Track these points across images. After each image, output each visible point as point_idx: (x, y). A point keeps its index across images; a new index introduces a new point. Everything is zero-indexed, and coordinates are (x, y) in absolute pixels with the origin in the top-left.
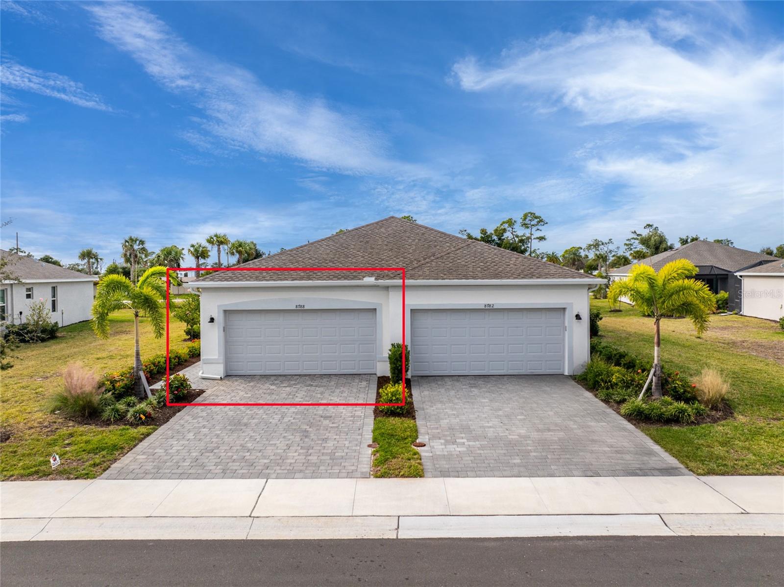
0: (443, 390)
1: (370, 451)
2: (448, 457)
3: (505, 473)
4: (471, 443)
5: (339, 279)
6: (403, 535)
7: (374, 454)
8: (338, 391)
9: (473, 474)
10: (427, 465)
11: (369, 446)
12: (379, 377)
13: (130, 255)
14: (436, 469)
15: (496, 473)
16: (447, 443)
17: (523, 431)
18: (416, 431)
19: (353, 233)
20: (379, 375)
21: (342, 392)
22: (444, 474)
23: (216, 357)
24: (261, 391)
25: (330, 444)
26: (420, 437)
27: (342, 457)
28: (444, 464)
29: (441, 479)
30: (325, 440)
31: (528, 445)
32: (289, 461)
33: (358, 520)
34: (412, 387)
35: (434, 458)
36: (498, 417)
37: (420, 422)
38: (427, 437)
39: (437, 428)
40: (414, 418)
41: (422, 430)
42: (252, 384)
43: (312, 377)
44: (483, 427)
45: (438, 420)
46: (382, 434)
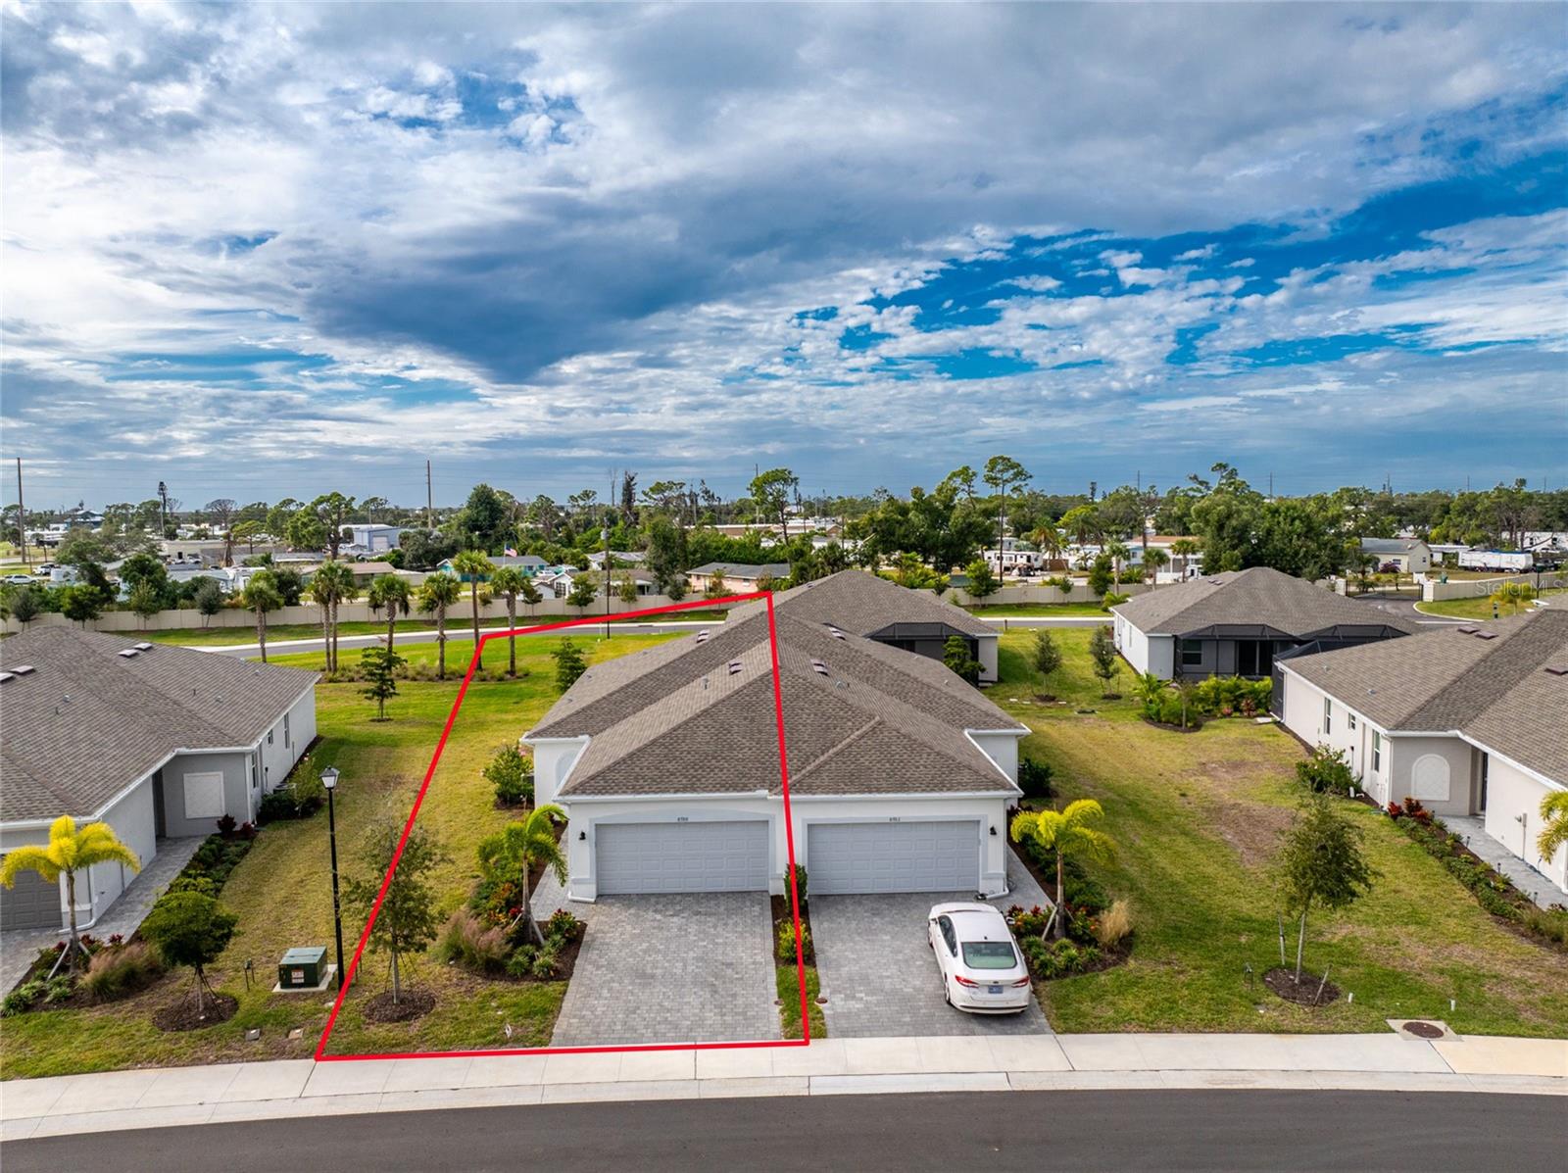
0: (843, 921)
1: (778, 1008)
2: (847, 1015)
3: (896, 1033)
4: (869, 998)
5: (727, 790)
6: (814, 1092)
7: (782, 1012)
8: (731, 922)
9: (868, 1034)
10: (829, 1023)
11: (776, 1003)
12: (772, 897)
13: (329, 595)
14: (837, 1029)
15: (888, 1032)
16: (848, 998)
17: (918, 983)
18: (818, 984)
19: (734, 701)
20: (772, 893)
21: (736, 924)
22: (844, 1034)
23: (587, 876)
24: (648, 924)
25: (740, 1001)
26: (822, 991)
27: (754, 1017)
28: (843, 1023)
29: (841, 1040)
30: (734, 996)
31: (920, 1000)
32: (709, 1022)
33: (779, 1080)
34: (811, 915)
35: (835, 1016)
36: (897, 962)
37: (821, 971)
38: (828, 991)
39: (837, 979)
40: (815, 966)
41: (823, 982)
42: (632, 911)
43: (698, 896)
44: (880, 977)
45: (839, 967)
46: (786, 989)
